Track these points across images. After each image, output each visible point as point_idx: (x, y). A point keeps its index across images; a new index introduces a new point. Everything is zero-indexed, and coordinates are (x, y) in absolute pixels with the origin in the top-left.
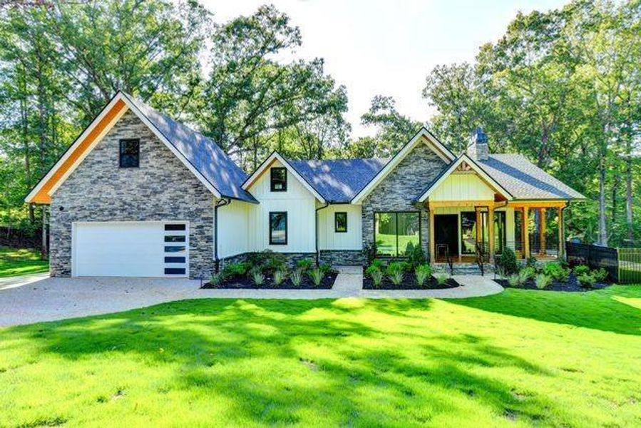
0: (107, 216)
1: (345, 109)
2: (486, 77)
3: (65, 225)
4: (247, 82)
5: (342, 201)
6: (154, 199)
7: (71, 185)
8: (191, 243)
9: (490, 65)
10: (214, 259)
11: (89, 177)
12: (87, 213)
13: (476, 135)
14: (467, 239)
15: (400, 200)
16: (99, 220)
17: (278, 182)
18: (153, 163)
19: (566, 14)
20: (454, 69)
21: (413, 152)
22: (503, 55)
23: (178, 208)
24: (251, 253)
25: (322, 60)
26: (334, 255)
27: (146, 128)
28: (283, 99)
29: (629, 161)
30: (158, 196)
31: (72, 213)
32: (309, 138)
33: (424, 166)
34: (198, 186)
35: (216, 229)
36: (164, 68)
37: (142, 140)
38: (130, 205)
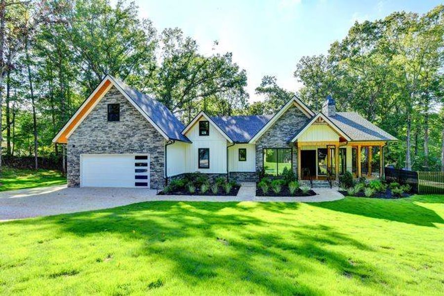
0: (101, 151)
1: (245, 84)
2: (334, 63)
3: (76, 156)
4: (185, 68)
5: (243, 142)
6: (128, 141)
7: (79, 131)
8: (151, 168)
9: (337, 56)
10: (165, 177)
11: (90, 127)
12: (89, 149)
13: (328, 101)
14: (321, 166)
15: (279, 141)
16: (96, 153)
17: (204, 130)
18: (128, 118)
19: (387, 23)
20: (314, 59)
21: (288, 111)
22: (346, 49)
23: (143, 146)
24: (187, 174)
25: (231, 53)
26: (238, 175)
27: (124, 97)
28: (207, 79)
29: (427, 116)
30: (131, 139)
31: (80, 149)
32: (223, 102)
33: (295, 120)
34: (155, 132)
35: (166, 157)
36: (134, 60)
37: (121, 105)
38: (114, 144)
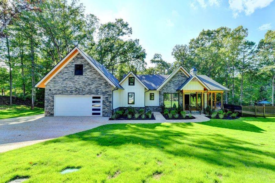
0: (69, 93)
1: (145, 57)
2: (192, 50)
3: (51, 96)
5: (153, 89)
6: (88, 88)
7: (54, 80)
8: (103, 104)
9: (194, 46)
10: (112, 109)
11: (62, 78)
12: (61, 92)
13: (193, 69)
15: (173, 89)
16: (66, 95)
17: (132, 82)
18: (88, 74)
19: (218, 32)
20: (182, 46)
21: (177, 73)
22: (198, 43)
23: (98, 91)
24: (122, 107)
25: (138, 40)
26: (149, 108)
27: (86, 61)
28: (124, 53)
29: (233, 78)
30: (90, 86)
31: (54, 92)
32: (132, 67)
33: (181, 78)
34: (106, 83)
35: (113, 98)
37: (84, 65)
38: (79, 89)
